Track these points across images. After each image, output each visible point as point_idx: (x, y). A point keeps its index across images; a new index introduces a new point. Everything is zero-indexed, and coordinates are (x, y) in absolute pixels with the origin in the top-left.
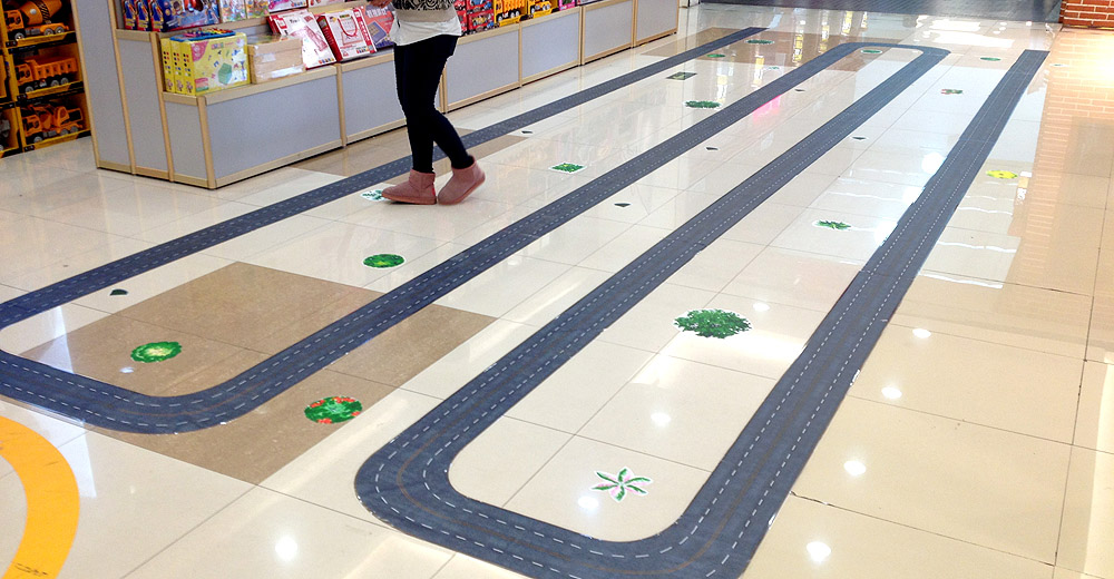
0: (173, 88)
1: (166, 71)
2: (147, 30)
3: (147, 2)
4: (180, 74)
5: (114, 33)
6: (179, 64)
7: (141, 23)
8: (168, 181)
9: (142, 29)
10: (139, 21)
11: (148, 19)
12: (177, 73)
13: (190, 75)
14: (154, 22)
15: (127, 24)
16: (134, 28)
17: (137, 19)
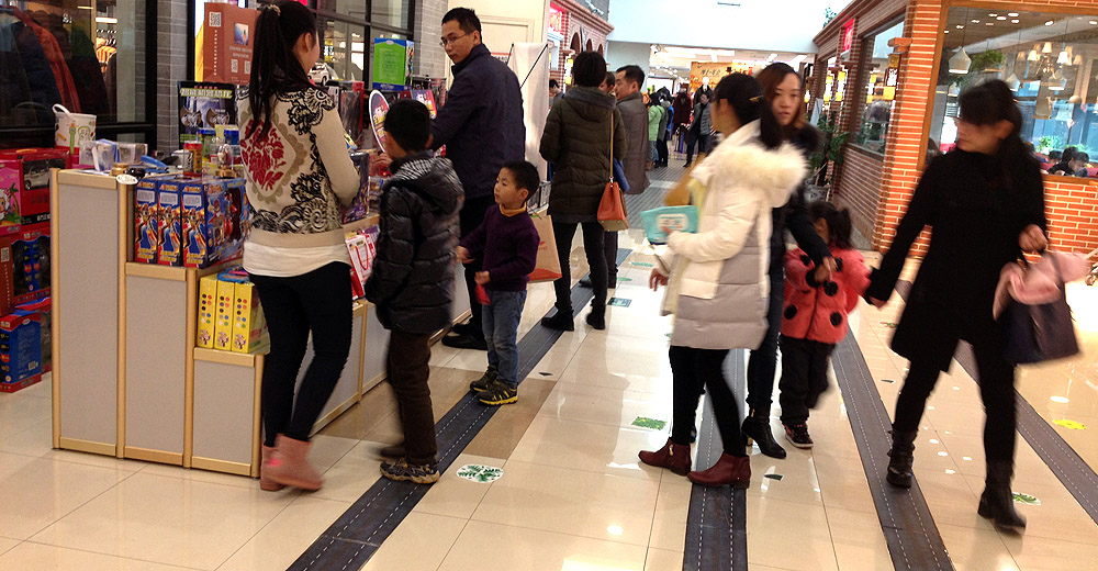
0: (210, 343)
1: (203, 320)
2: (174, 264)
3: (180, 228)
4: (226, 324)
5: (122, 269)
6: (228, 311)
7: (164, 255)
8: (181, 467)
9: (167, 264)
10: (162, 252)
11: (178, 251)
12: (220, 323)
13: (244, 326)
14: (188, 254)
15: (140, 255)
16: (152, 262)
17: (159, 249)
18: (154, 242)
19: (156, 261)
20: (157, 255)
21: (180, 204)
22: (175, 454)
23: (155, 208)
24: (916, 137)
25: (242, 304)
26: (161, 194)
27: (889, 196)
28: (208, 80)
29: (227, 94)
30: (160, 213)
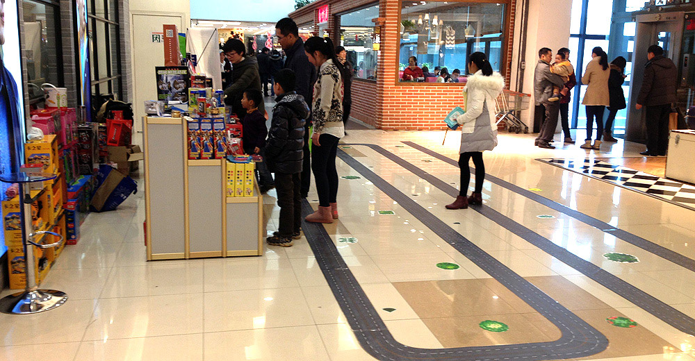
0: (233, 194)
1: (228, 184)
2: (210, 158)
3: (212, 140)
4: (241, 184)
5: (186, 163)
6: (241, 178)
7: (205, 154)
8: (222, 257)
9: (206, 158)
10: (203, 153)
11: (212, 152)
12: (238, 183)
13: (250, 184)
14: (218, 153)
15: (191, 156)
16: (198, 158)
17: (201, 152)
18: (199, 149)
19: (200, 158)
20: (200, 155)
21: (212, 128)
22: (218, 252)
23: (199, 132)
24: (393, 69)
25: (249, 173)
26: (202, 124)
27: (383, 100)
28: (168, 65)
29: (184, 72)
30: (201, 134)
